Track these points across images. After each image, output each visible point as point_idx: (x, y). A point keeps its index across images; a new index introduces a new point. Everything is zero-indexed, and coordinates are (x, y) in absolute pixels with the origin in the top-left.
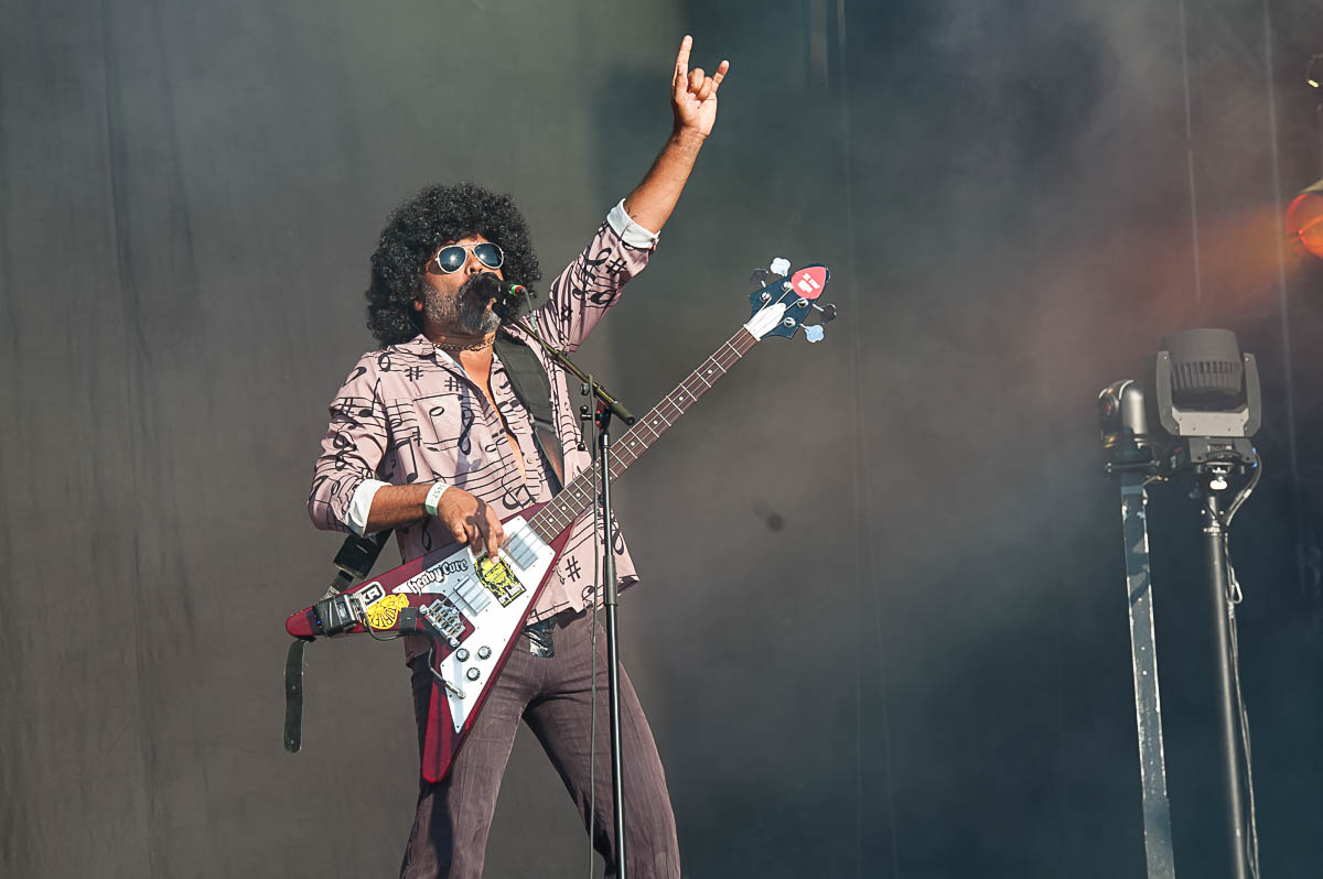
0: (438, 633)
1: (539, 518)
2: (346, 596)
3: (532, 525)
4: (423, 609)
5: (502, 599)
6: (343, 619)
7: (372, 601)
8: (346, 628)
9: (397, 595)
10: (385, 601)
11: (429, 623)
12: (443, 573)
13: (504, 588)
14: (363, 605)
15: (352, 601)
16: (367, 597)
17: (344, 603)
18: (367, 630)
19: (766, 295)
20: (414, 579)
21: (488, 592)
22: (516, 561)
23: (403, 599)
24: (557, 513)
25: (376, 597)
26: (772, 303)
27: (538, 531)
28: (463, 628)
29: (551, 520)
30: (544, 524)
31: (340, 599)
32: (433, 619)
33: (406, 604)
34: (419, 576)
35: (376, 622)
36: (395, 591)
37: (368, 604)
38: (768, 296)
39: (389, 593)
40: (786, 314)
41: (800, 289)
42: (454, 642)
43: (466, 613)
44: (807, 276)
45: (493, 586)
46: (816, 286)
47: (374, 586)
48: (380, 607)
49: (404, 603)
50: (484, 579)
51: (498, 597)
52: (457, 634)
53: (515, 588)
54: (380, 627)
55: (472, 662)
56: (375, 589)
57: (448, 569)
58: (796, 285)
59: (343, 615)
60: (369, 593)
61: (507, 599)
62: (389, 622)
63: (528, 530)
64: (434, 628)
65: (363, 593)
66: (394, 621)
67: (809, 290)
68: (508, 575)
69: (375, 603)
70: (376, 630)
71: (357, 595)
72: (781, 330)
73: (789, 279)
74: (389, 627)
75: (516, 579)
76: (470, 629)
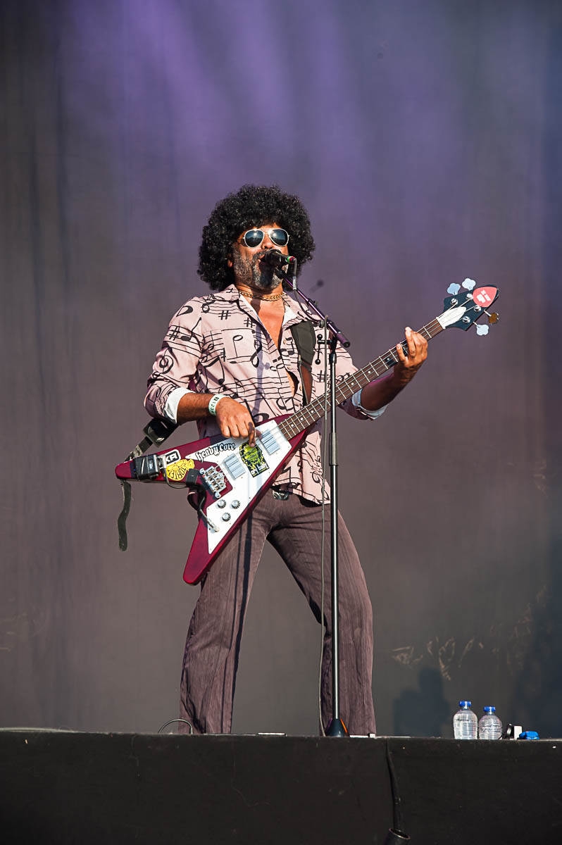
0: (208, 487)
1: (285, 423)
2: (155, 456)
3: (280, 427)
4: (202, 471)
5: (253, 472)
6: (150, 470)
7: (171, 462)
8: (151, 476)
9: (188, 460)
10: (180, 463)
11: (204, 480)
12: (219, 450)
13: (256, 465)
14: (165, 463)
15: (158, 460)
16: (169, 459)
17: (153, 460)
18: (165, 480)
19: (454, 300)
20: (200, 451)
21: (245, 466)
22: (266, 449)
23: (191, 463)
24: (297, 421)
25: (174, 460)
26: (456, 306)
27: (283, 431)
28: (225, 487)
29: (292, 425)
30: (288, 427)
31: (151, 457)
32: (206, 478)
33: (192, 466)
34: (204, 450)
35: (172, 475)
36: (187, 457)
37: (168, 463)
38: (455, 301)
39: (183, 458)
40: (465, 314)
41: (477, 299)
42: (217, 495)
43: (229, 477)
44: (484, 292)
45: (249, 463)
46: (489, 299)
47: (175, 452)
48: (176, 467)
49: (191, 466)
50: (244, 457)
51: (250, 470)
52: (220, 490)
53: (263, 466)
54: (174, 479)
55: (228, 509)
56: (175, 454)
57: (223, 448)
58: (475, 297)
59: (151, 468)
60: (171, 456)
61: (256, 472)
62: (180, 476)
63: (277, 430)
64: (207, 484)
65: (166, 456)
66: (183, 476)
67: (484, 301)
68: (260, 456)
69: (173, 463)
70: (171, 481)
71: (163, 457)
72: (460, 324)
73: (471, 292)
74: (179, 480)
75: (264, 460)
76: (229, 488)
